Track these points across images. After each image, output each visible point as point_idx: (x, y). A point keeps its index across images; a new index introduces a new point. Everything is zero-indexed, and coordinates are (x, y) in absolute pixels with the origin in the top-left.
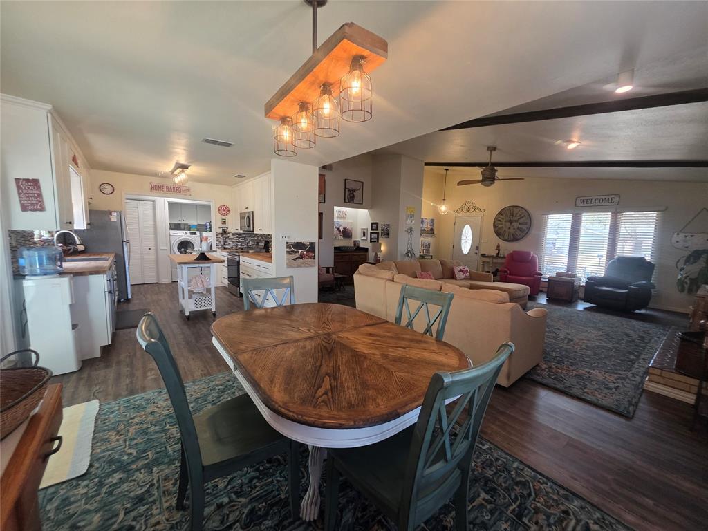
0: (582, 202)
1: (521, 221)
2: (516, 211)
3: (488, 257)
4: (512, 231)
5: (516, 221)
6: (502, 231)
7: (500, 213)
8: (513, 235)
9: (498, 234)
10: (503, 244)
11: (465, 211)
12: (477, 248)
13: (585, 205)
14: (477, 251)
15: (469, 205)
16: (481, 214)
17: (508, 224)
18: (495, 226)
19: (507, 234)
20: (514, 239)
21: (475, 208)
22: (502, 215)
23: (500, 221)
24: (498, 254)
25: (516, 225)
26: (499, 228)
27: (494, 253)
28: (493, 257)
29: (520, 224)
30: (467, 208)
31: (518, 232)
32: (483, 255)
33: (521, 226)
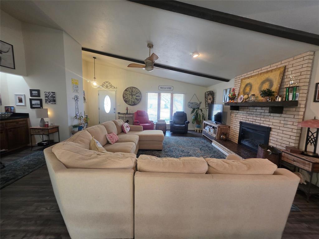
0: (161, 88)
1: (137, 95)
2: (134, 90)
3: (122, 114)
4: (133, 100)
5: (135, 95)
6: (128, 100)
7: (126, 90)
8: (134, 102)
9: (126, 101)
10: (129, 107)
11: (105, 87)
12: (115, 109)
13: (162, 89)
14: (115, 111)
15: (107, 84)
16: (115, 90)
17: (131, 96)
18: (124, 97)
19: (130, 101)
20: (134, 104)
21: (111, 86)
22: (127, 91)
23: (126, 94)
24: (127, 112)
25: (134, 97)
26: (126, 98)
27: (125, 112)
28: (125, 114)
29: (136, 96)
30: (106, 85)
31: (136, 101)
32: (119, 113)
33: (137, 98)
